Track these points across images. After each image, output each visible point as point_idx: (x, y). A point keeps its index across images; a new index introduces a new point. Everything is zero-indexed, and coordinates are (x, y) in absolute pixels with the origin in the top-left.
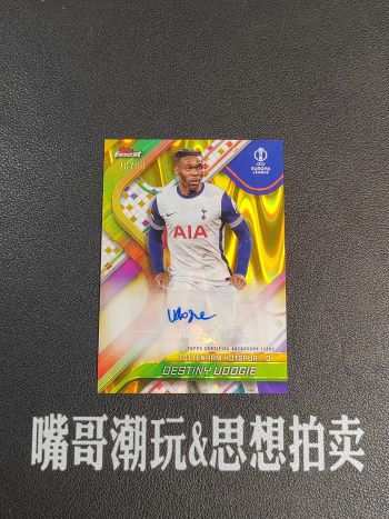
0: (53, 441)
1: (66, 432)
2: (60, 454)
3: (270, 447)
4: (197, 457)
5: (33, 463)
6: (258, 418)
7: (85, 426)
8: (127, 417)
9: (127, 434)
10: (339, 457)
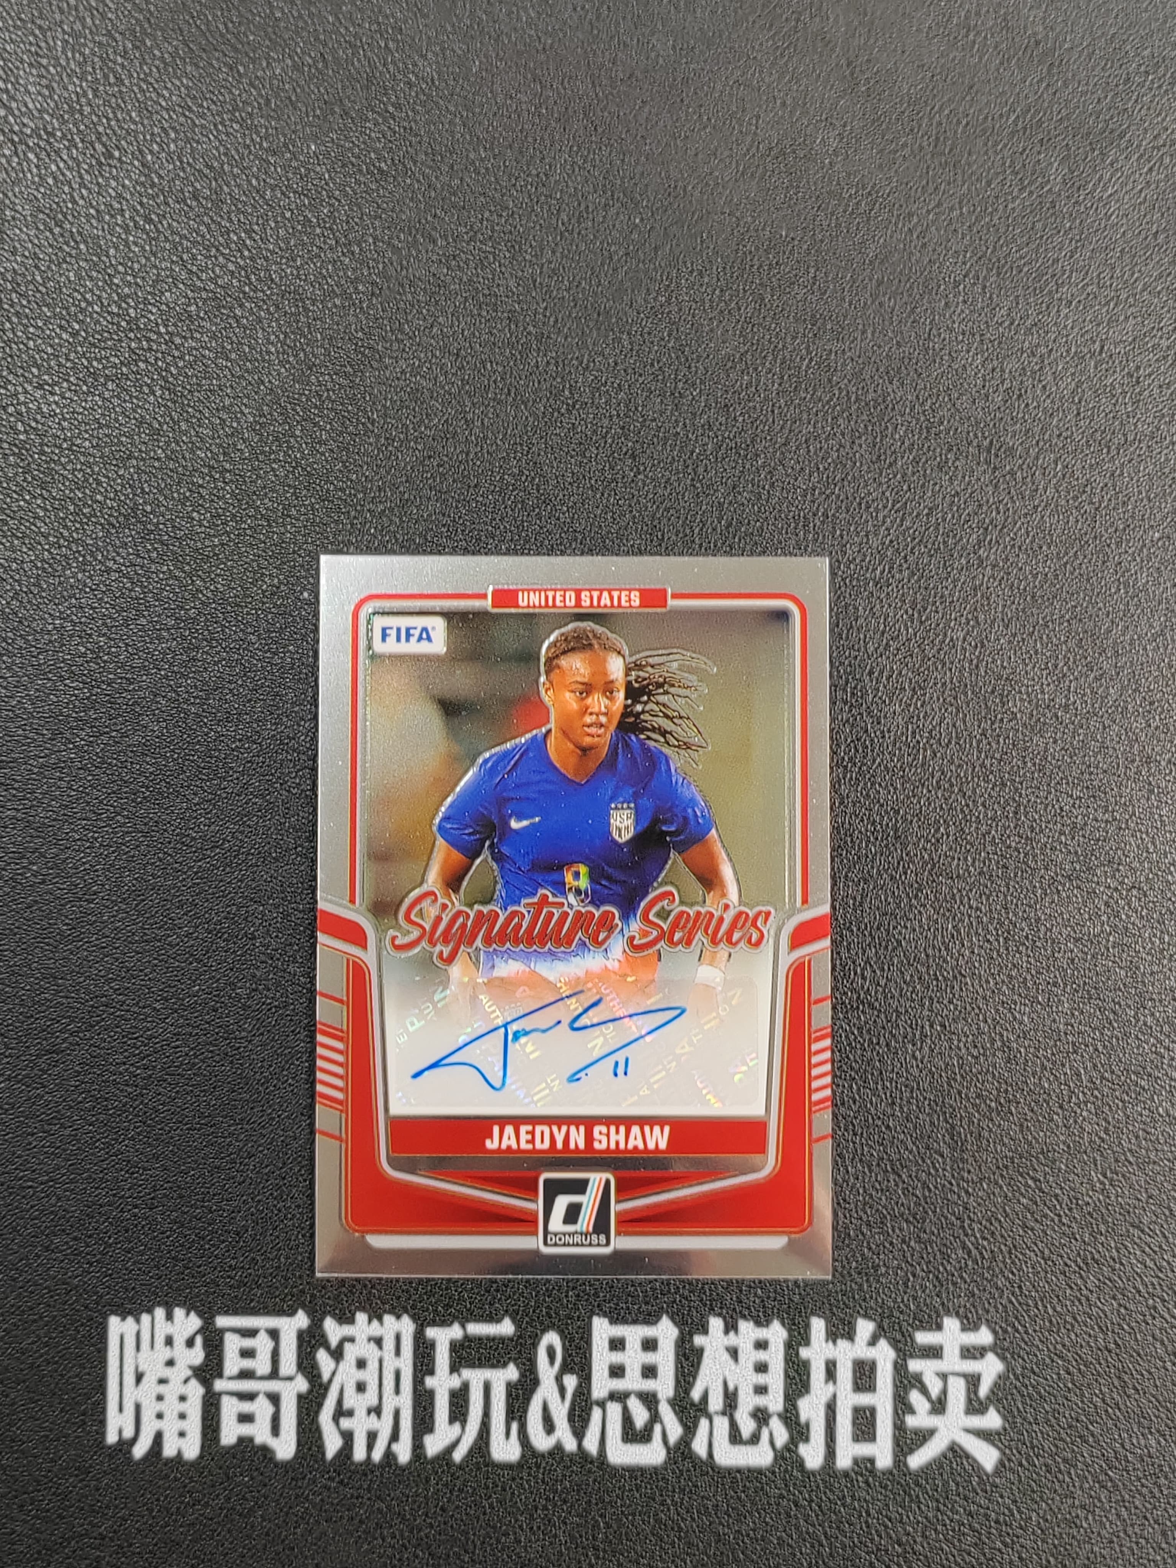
0: (162, 1381)
1: (197, 1356)
2: (182, 1416)
3: (747, 1402)
4: (549, 1426)
5: (112, 1438)
6: (716, 1324)
7: (248, 1343)
8: (361, 1317)
9: (361, 1364)
10: (931, 1432)
